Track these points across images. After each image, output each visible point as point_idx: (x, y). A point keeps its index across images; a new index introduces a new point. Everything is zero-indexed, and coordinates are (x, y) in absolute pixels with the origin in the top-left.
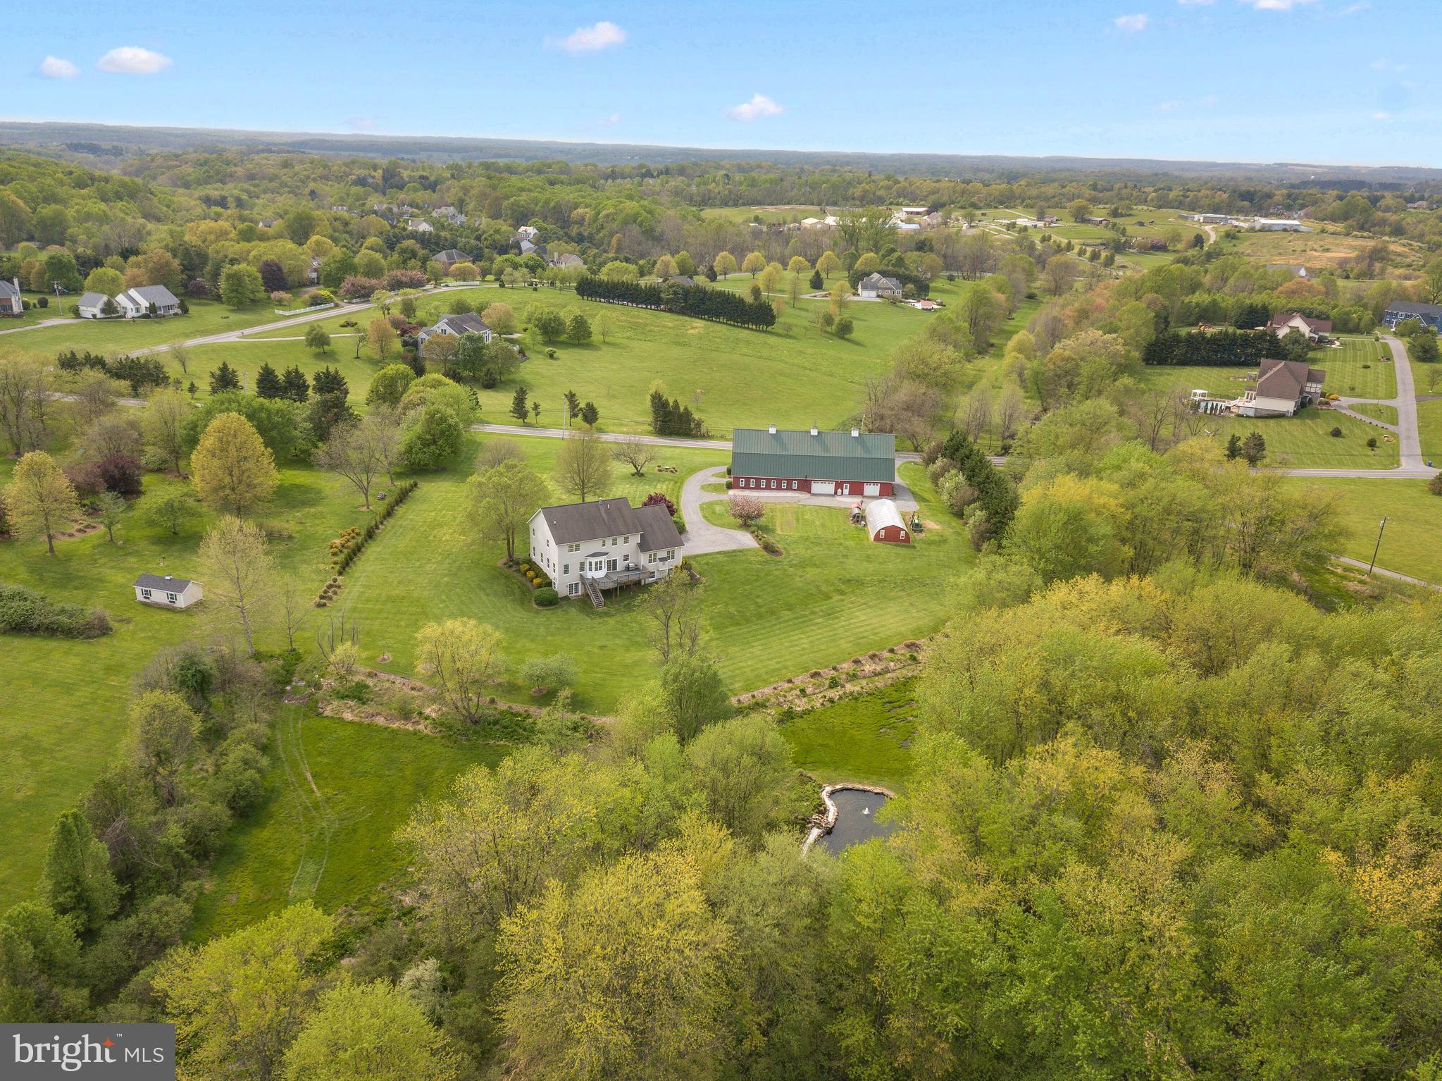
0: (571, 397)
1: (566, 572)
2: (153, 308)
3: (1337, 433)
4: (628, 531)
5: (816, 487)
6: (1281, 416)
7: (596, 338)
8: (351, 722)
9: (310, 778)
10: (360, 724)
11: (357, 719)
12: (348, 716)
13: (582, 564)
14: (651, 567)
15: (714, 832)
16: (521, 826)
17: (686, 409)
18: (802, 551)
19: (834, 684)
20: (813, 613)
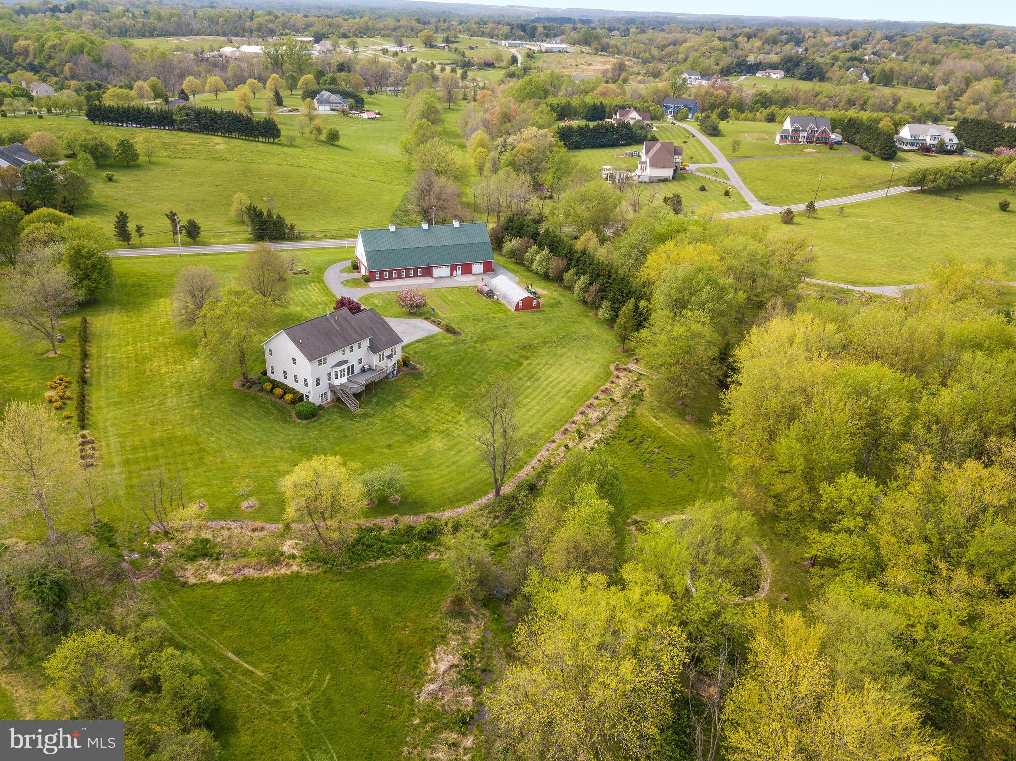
0: (171, 218)
1: (318, 384)
3: (703, 189)
4: (358, 340)
5: (437, 272)
6: (665, 180)
7: (143, 158)
8: (224, 583)
9: (235, 658)
10: (235, 583)
11: (229, 579)
12: (216, 578)
13: (329, 374)
17: (279, 217)
18: (472, 328)
19: (581, 435)
20: (520, 379)
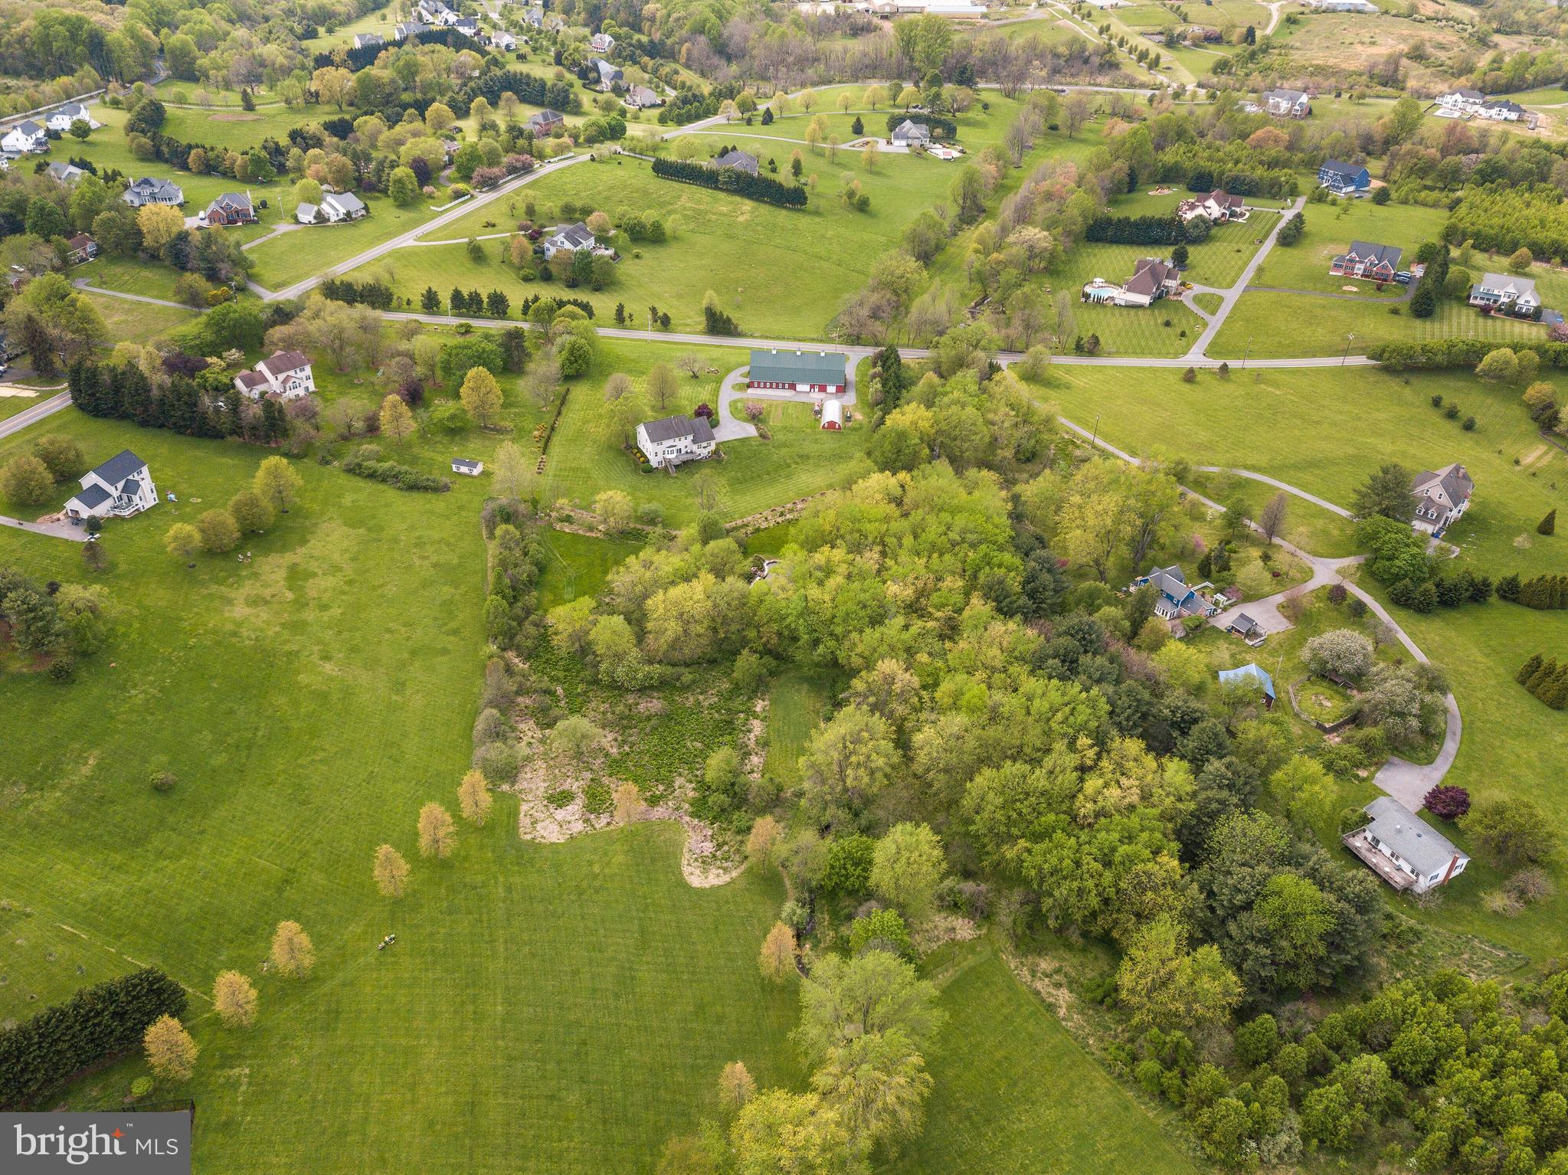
0: (654, 310)
1: (656, 455)
2: (348, 214)
3: (1168, 324)
4: (686, 434)
5: (800, 387)
6: (1141, 306)
7: (668, 235)
10: (571, 533)
12: (567, 530)
13: (664, 452)
14: (698, 451)
15: (711, 577)
16: (648, 574)
17: (728, 316)
18: (780, 437)
19: (782, 514)
20: (780, 476)
